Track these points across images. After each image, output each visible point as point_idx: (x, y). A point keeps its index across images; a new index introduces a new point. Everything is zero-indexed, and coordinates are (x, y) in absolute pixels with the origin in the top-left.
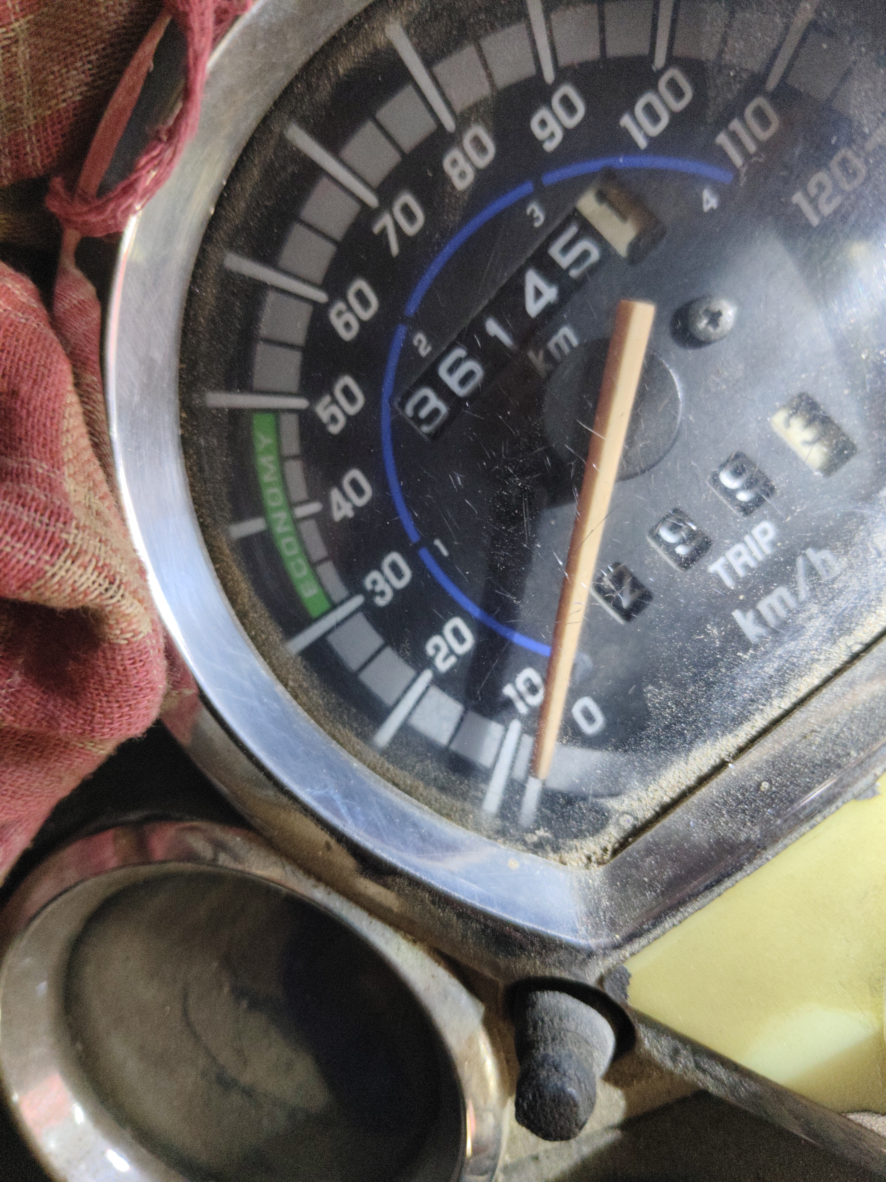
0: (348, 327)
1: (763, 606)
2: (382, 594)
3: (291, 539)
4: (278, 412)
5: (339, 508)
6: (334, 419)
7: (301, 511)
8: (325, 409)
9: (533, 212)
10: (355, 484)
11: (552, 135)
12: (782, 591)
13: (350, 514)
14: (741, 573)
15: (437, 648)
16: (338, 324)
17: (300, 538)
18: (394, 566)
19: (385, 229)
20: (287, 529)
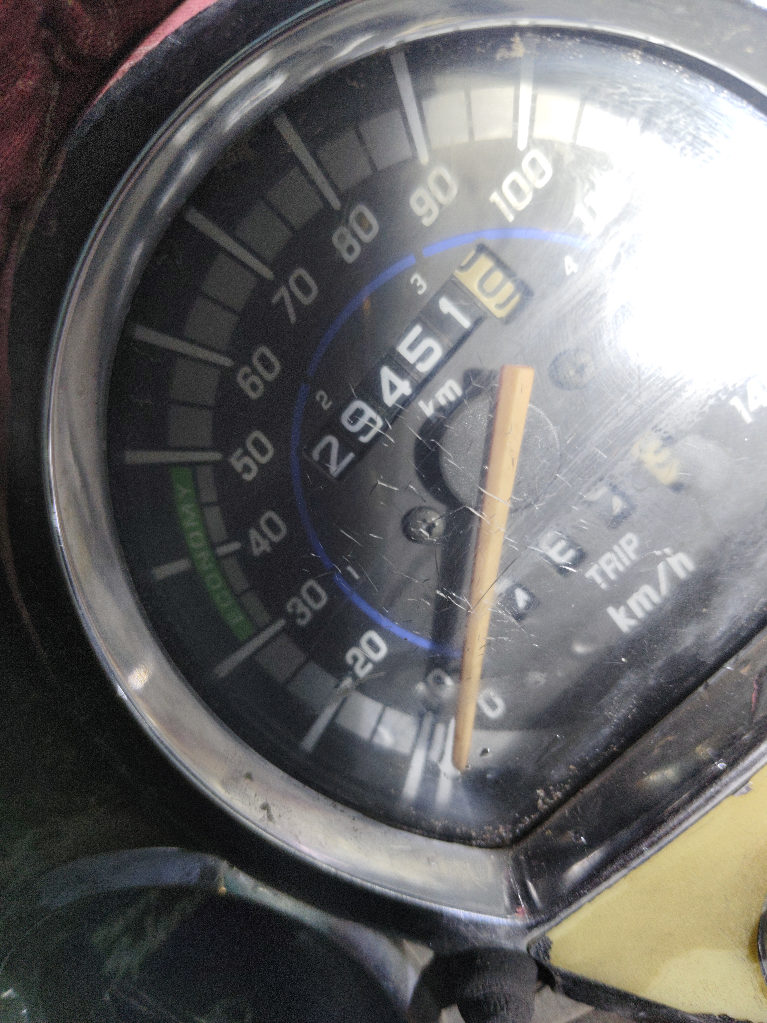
0: (254, 387)
1: (632, 602)
2: (303, 616)
3: (216, 575)
4: (194, 465)
5: (258, 545)
6: (247, 469)
7: (222, 550)
8: (239, 459)
9: (416, 281)
10: (270, 523)
11: (430, 212)
12: (647, 589)
13: (268, 549)
14: (612, 576)
15: (355, 659)
16: (245, 386)
17: (224, 574)
18: (311, 591)
19: (282, 299)
20: (211, 566)
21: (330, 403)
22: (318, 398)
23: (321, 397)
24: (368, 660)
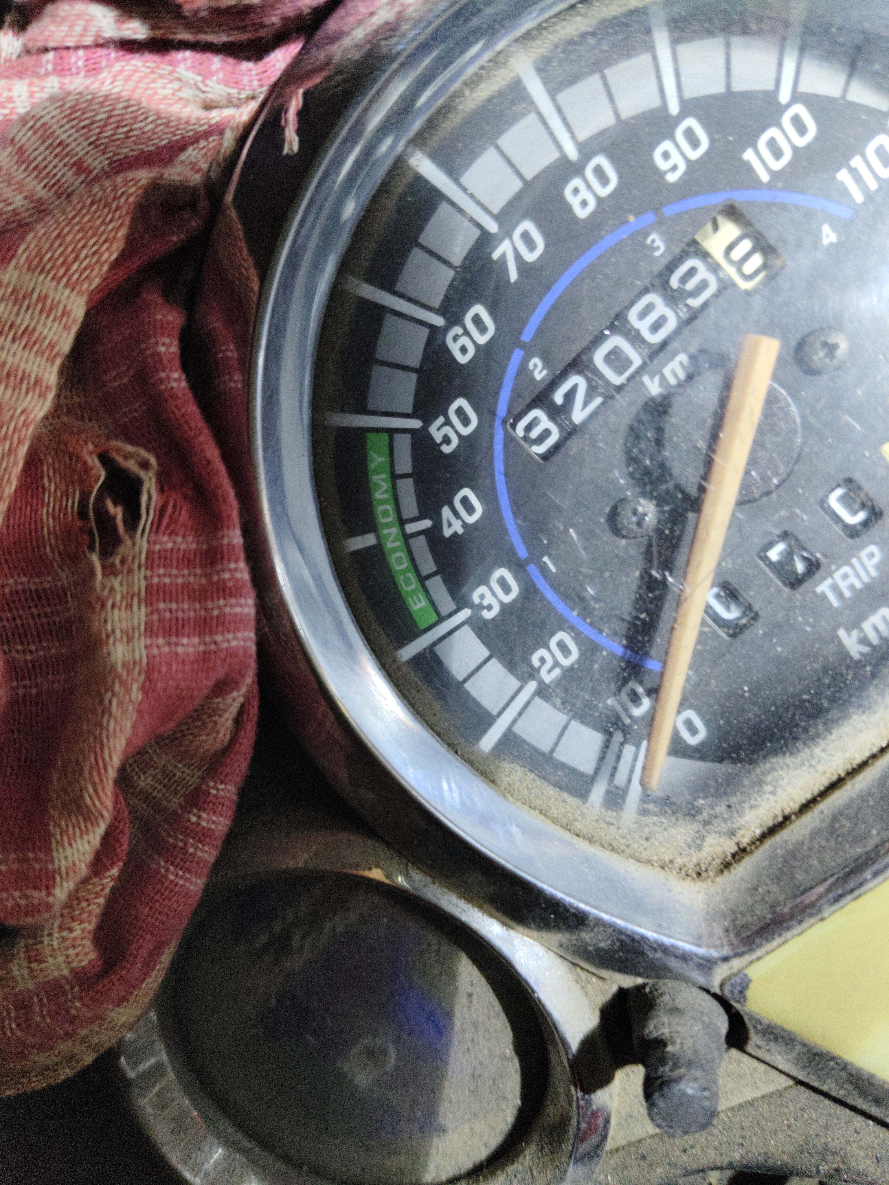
0: (464, 350)
1: (867, 626)
2: (489, 608)
3: (401, 554)
4: (392, 432)
5: (450, 525)
6: (447, 440)
7: (411, 528)
8: (438, 429)
9: (653, 242)
10: (465, 502)
11: (675, 167)
13: (460, 531)
14: (847, 593)
15: (542, 660)
16: (454, 348)
17: (410, 553)
18: (502, 582)
19: (504, 255)
20: (397, 544)
21: (545, 372)
22: (531, 366)
23: (535, 366)
24: (556, 664)
